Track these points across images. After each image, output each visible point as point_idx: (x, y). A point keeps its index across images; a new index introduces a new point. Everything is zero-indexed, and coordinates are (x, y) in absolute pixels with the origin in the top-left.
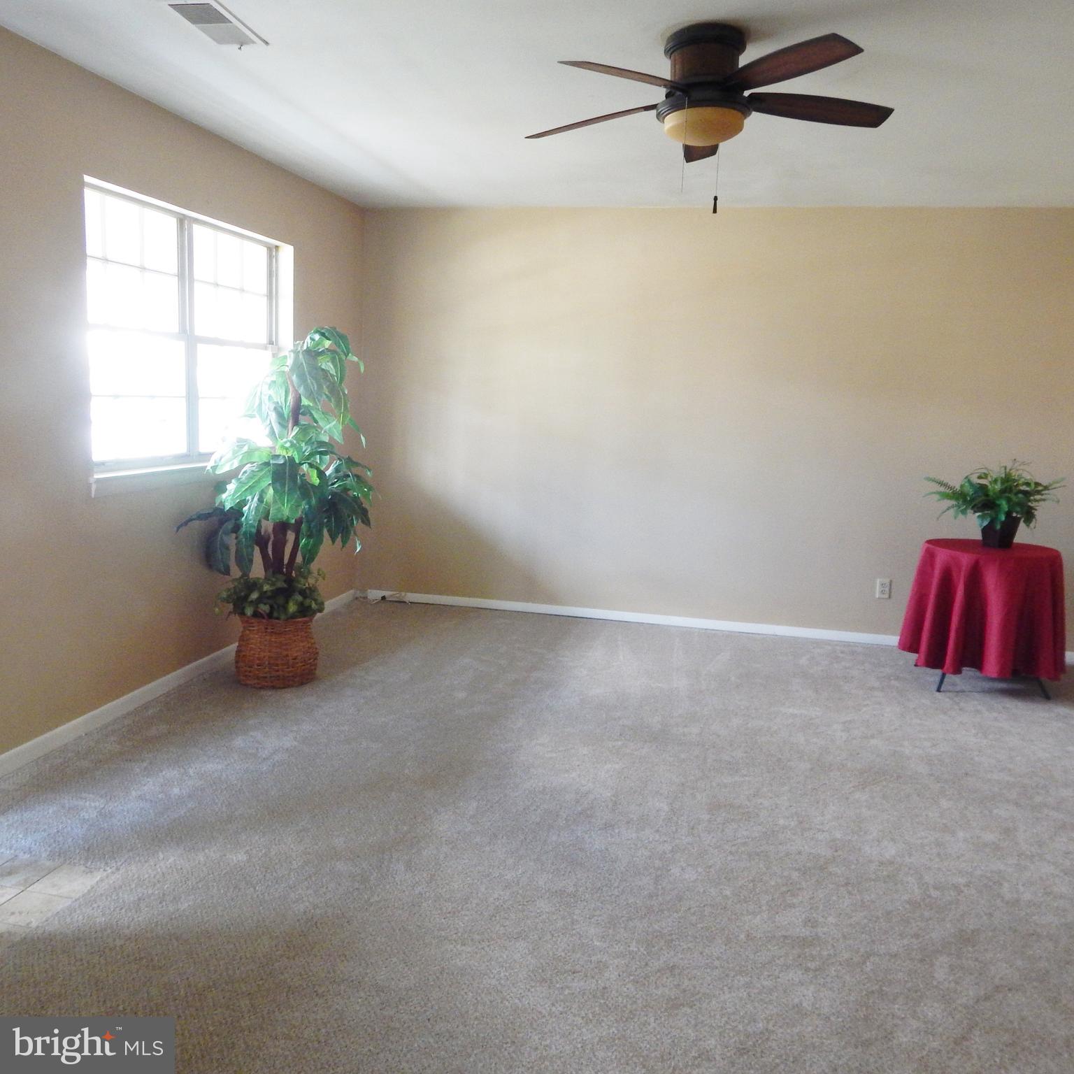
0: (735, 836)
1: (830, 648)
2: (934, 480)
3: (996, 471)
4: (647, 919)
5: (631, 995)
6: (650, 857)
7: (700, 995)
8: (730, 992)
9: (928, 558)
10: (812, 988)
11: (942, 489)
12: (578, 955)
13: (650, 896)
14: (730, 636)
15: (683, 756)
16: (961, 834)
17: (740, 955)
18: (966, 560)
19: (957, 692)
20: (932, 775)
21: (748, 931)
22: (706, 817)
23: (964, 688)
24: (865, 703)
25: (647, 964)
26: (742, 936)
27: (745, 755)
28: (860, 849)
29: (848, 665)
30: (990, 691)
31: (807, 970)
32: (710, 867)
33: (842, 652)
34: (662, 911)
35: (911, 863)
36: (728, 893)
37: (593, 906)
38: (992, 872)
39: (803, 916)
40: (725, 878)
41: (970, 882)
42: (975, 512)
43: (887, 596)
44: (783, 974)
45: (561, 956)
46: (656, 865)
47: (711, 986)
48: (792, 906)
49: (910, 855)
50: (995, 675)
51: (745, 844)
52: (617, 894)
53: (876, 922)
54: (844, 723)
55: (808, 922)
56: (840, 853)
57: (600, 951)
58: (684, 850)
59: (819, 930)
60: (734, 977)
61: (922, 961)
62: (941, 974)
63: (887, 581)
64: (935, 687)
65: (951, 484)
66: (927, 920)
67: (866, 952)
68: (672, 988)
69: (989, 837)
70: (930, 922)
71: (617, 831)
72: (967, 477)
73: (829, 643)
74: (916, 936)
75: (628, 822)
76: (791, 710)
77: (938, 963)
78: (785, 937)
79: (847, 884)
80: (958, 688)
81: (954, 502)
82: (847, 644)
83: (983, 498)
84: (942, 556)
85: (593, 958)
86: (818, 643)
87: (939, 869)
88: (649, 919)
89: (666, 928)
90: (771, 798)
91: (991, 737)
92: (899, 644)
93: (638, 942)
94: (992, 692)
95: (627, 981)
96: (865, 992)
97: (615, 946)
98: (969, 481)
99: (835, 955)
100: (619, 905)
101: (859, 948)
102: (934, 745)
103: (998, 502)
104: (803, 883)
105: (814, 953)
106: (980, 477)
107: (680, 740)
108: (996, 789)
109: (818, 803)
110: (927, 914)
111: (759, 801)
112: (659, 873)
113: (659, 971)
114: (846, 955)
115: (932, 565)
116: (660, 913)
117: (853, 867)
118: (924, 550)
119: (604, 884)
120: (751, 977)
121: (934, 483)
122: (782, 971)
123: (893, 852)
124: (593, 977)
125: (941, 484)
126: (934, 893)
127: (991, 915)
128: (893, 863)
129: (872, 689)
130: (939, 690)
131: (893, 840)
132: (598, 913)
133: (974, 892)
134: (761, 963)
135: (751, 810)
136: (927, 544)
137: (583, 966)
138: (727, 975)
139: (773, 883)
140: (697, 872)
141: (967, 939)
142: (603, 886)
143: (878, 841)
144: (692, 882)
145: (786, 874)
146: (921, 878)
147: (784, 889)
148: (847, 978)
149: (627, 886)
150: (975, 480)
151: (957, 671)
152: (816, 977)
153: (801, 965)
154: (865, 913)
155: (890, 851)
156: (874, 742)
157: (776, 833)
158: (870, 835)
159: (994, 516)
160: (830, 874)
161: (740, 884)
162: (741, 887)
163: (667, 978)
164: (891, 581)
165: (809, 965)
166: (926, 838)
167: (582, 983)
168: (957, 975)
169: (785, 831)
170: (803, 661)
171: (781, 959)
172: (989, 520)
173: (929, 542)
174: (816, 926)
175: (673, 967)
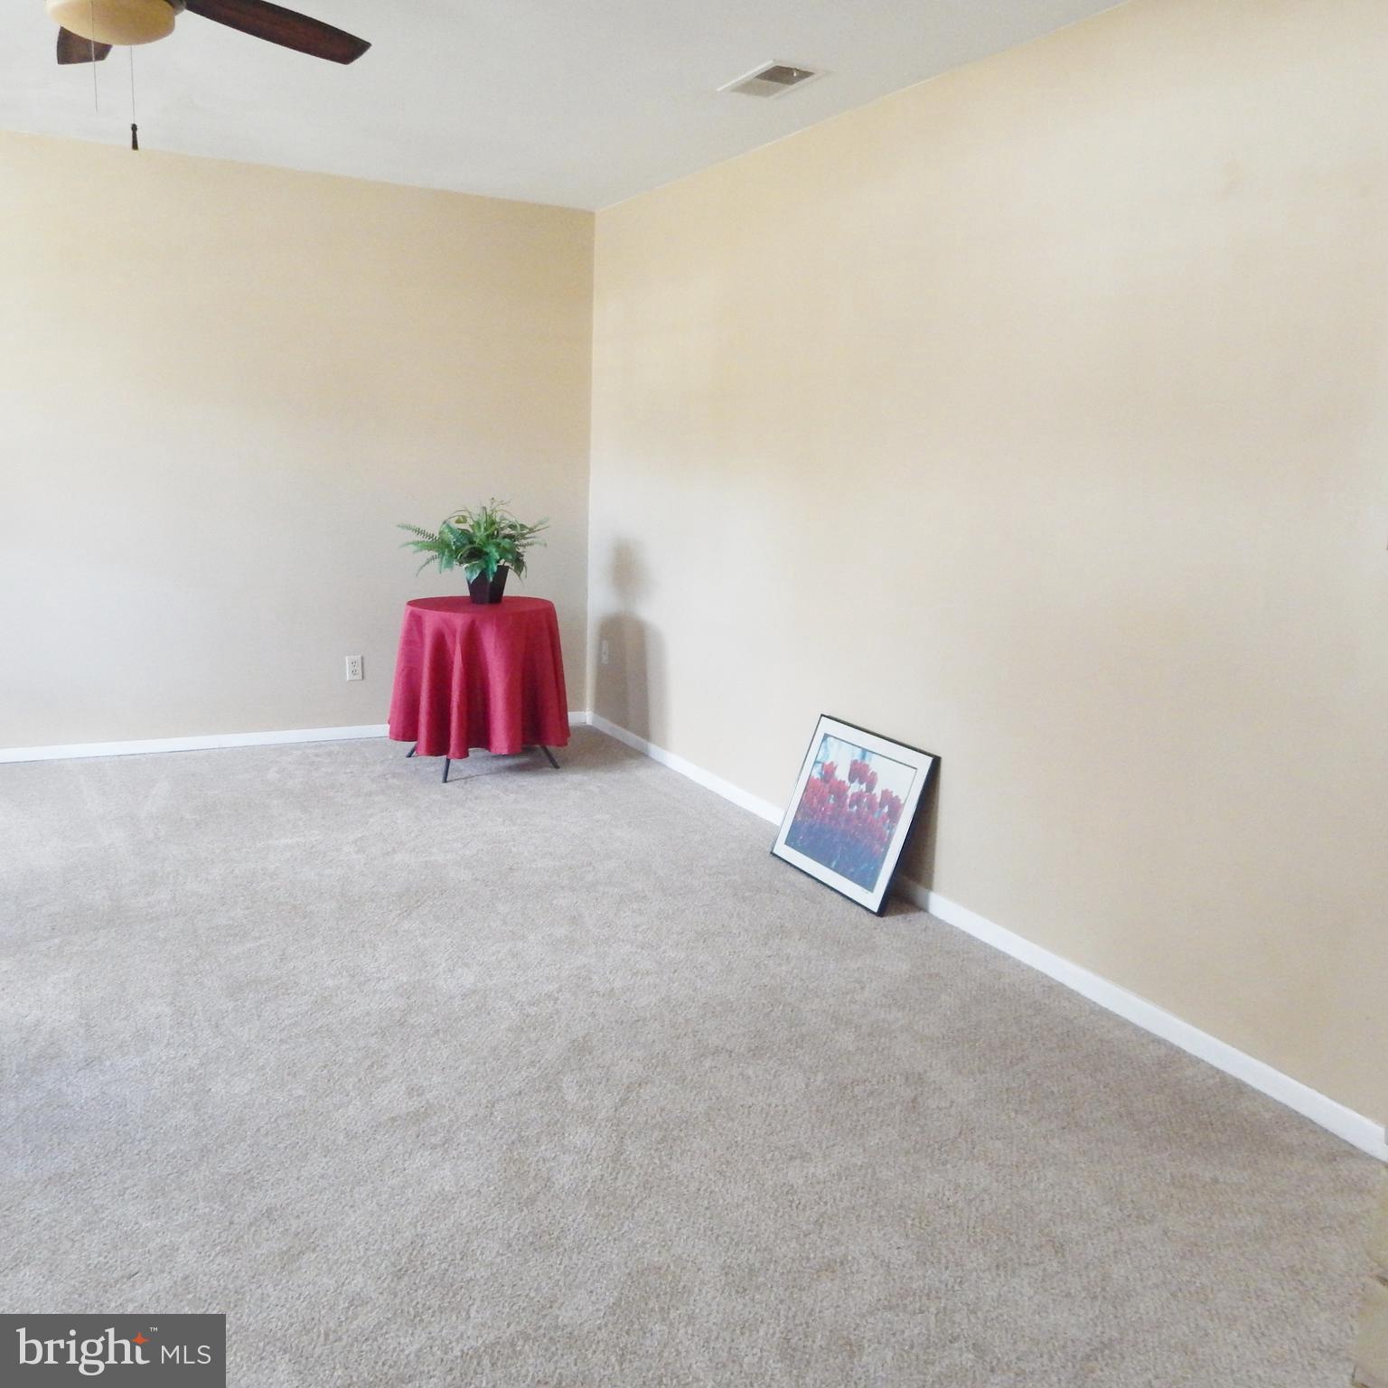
0: (279, 1019)
1: (300, 752)
2: (409, 528)
3: (475, 513)
4: (205, 1164)
5: (227, 1272)
6: (174, 1083)
7: (319, 1231)
8: (355, 1211)
9: (415, 623)
10: (448, 1166)
11: (420, 538)
12: (125, 1252)
13: (197, 1134)
14: (157, 759)
15: (161, 935)
16: (531, 937)
17: (349, 1162)
18: (459, 621)
19: (466, 778)
20: (477, 880)
21: (345, 1129)
22: (231, 1005)
23: (470, 772)
24: (369, 812)
25: (231, 1223)
26: (341, 1137)
27: (247, 912)
28: (434, 987)
29: (329, 770)
30: (499, 771)
31: (434, 1147)
32: (263, 1068)
33: (317, 755)
34: (222, 1146)
35: (495, 984)
36: (301, 1092)
37: (118, 1176)
38: (578, 968)
39: (403, 1088)
40: (288, 1075)
41: (561, 986)
42: (461, 563)
43: (360, 677)
44: (408, 1163)
45: (99, 1263)
46: (189, 1091)
47: (328, 1215)
48: (386, 1080)
49: (491, 976)
50: (505, 752)
51: (295, 1024)
52: (146, 1148)
53: (485, 1064)
54: (355, 842)
55: (411, 1091)
56: (413, 998)
57: (157, 1233)
58: (218, 1058)
59: (429, 1096)
60: (351, 1191)
61: (548, 1088)
62: (571, 1096)
63: (358, 658)
64: (441, 779)
65: (429, 531)
66: (537, 1041)
67: (488, 1101)
68: (279, 1239)
69: (561, 932)
70: (539, 1043)
71: (108, 1063)
72: (445, 522)
73: (297, 746)
74: (533, 1063)
75: (120, 1047)
76: (284, 841)
77: (564, 1085)
78: (393, 1119)
79: (437, 1032)
80: (465, 775)
81: (434, 553)
82: (318, 744)
83: (469, 546)
84: (431, 619)
85: (151, 1246)
86: (281, 749)
87: (526, 982)
88: (208, 1163)
89: (237, 1166)
90: (304, 957)
91: (519, 821)
92: (391, 733)
93: (206, 1198)
94: (501, 771)
95: (213, 1254)
96: (505, 1147)
97: (175, 1218)
98: (448, 526)
99: (458, 1119)
100: (156, 1161)
101: (479, 1100)
102: (465, 846)
103: (485, 549)
104: (387, 1048)
105: (433, 1124)
106: (458, 522)
107: (147, 915)
108: (546, 878)
109: (363, 946)
110: (533, 1036)
111: (291, 965)
112: (195, 1098)
113: (251, 1224)
114: (471, 1113)
115: (421, 633)
116: (220, 1150)
117: (435, 1010)
118: (407, 616)
119: (122, 1141)
120: (372, 1182)
121: (410, 531)
122: (405, 1160)
123: (472, 979)
124: (162, 1271)
125: (418, 531)
126: (532, 1010)
127: (593, 1015)
128: (475, 991)
129: (370, 794)
130: (445, 781)
131: (466, 965)
132: (130, 1182)
133: (568, 995)
134: (378, 1161)
135: (285, 979)
136: (410, 608)
137: (140, 1263)
138: (343, 1193)
139: (351, 1060)
140: (249, 1080)
141: (581, 1048)
142: (121, 1145)
143: (450, 971)
144: (247, 1094)
145: (362, 1043)
146: (512, 998)
147: (368, 1063)
148: (480, 1138)
149: (157, 1132)
150: (456, 526)
151: (464, 754)
152: (446, 1151)
153: (424, 1144)
154: (469, 1058)
155: (468, 978)
156: (398, 857)
157: (328, 998)
158: (438, 967)
159: (484, 567)
160: (413, 1027)
161: (311, 1075)
162: (313, 1080)
163: (267, 1228)
164: (362, 658)
165: (433, 1141)
166: (499, 952)
167: (148, 1285)
168: (587, 1091)
169: (339, 992)
170: (272, 775)
171: (399, 1147)
172: (478, 572)
173: (412, 603)
174: (422, 1094)
175: (269, 1211)
